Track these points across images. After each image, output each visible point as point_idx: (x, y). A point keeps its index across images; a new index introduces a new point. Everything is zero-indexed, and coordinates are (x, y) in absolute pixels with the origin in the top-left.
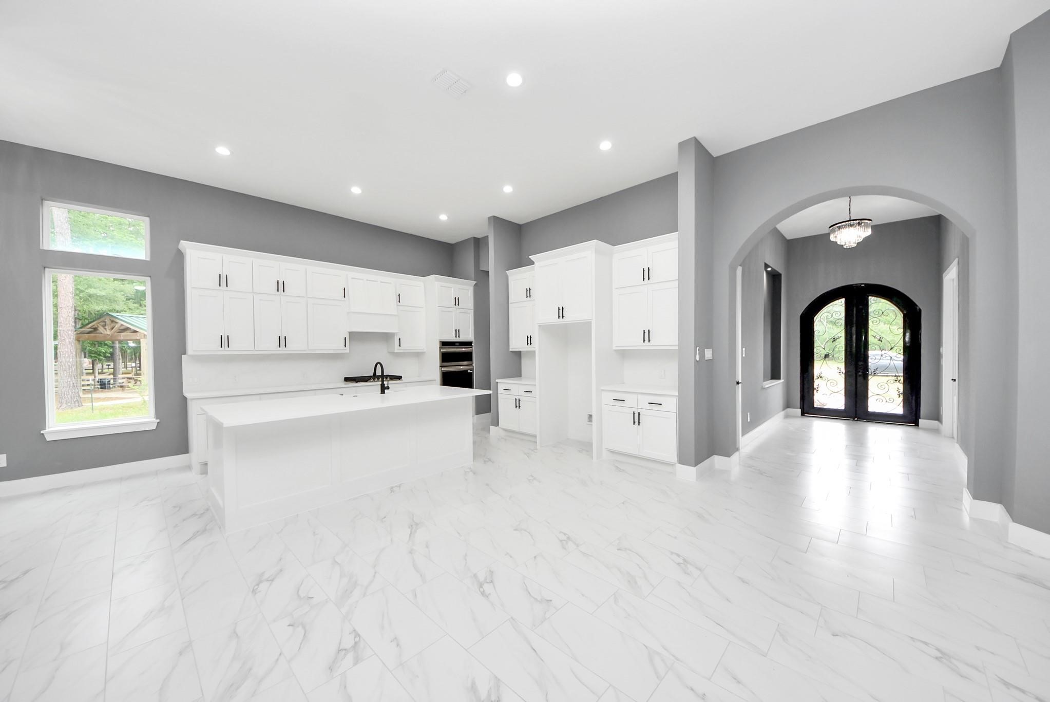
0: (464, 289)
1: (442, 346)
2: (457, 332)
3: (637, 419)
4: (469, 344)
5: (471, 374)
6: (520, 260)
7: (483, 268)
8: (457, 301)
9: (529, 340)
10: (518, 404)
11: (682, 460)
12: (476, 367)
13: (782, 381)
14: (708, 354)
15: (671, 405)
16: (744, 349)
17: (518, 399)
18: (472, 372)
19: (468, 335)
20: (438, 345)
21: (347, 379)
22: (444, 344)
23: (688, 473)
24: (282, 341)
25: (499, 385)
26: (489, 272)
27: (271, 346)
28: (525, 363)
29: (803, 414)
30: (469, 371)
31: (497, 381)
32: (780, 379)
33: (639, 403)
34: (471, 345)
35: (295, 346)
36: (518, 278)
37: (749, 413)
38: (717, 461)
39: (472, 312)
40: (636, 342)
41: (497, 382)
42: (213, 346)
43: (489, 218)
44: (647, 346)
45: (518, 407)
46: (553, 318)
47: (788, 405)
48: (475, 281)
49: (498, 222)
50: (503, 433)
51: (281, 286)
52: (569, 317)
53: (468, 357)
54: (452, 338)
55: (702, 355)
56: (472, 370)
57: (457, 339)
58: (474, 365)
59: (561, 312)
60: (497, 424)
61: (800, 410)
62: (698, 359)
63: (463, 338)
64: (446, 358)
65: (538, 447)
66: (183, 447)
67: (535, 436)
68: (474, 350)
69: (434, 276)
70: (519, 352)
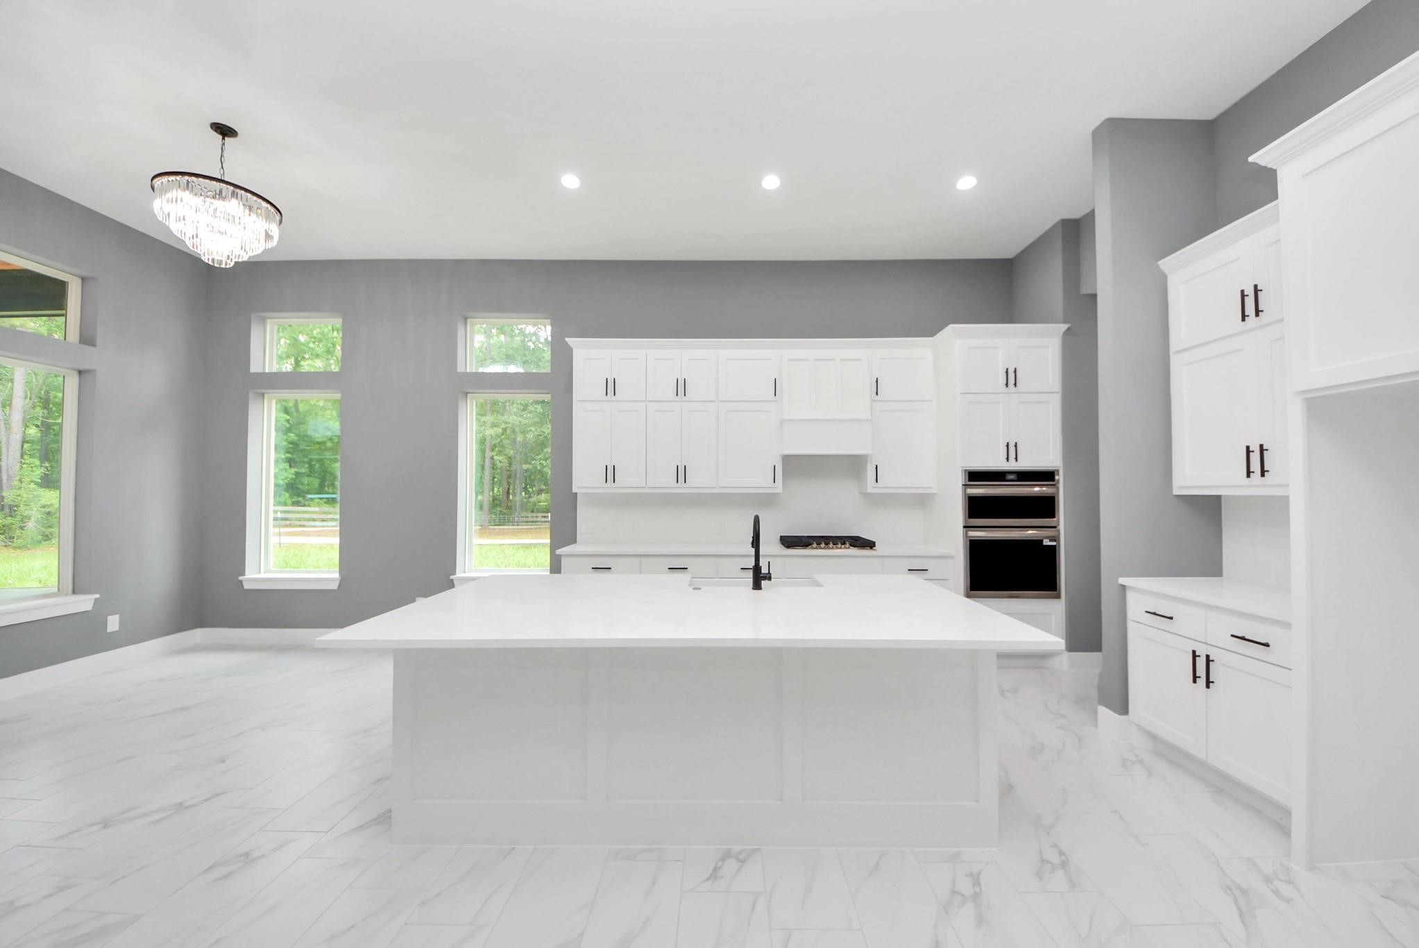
0: (1031, 348)
1: (969, 481)
2: (1012, 449)
4: (1047, 476)
5: (1052, 552)
7: (1085, 290)
8: (1012, 378)
10: (1202, 671)
12: (1065, 532)
17: (1202, 652)
18: (1054, 543)
19: (1042, 456)
20: (960, 479)
22: (975, 476)
24: (681, 474)
25: (1130, 596)
27: (664, 481)
30: (1046, 542)
31: (1122, 581)
34: (1053, 479)
35: (700, 481)
39: (1056, 399)
41: (1124, 588)
42: (599, 481)
43: (1096, 133)
45: (1202, 681)
48: (1065, 322)
50: (1140, 739)
51: (681, 388)
53: (1045, 507)
54: (998, 462)
56: (1053, 541)
57: (1013, 466)
58: (1062, 527)
60: (1122, 707)
63: (1027, 463)
64: (977, 508)
68: (1062, 490)
69: (951, 328)
70: (1218, 499)
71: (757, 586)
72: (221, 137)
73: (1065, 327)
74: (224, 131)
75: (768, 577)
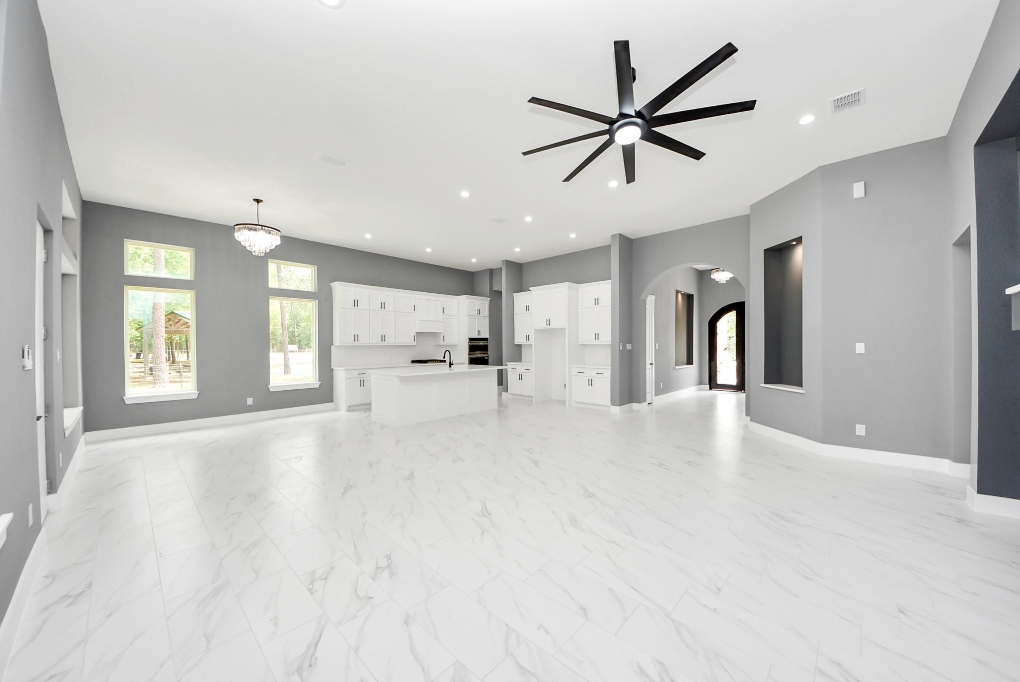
0: (482, 304)
2: (479, 332)
3: (590, 382)
4: (486, 340)
5: (487, 360)
6: (521, 287)
7: (497, 289)
8: (479, 312)
9: (528, 338)
10: (521, 377)
11: (613, 403)
12: (491, 354)
13: (694, 365)
14: (629, 347)
15: (608, 373)
16: (657, 344)
17: (520, 374)
19: (485, 334)
20: (467, 341)
21: (413, 362)
22: (471, 340)
23: (616, 410)
24: (383, 338)
25: (508, 366)
26: (502, 292)
27: (377, 340)
28: (524, 351)
29: (711, 388)
30: (486, 358)
31: (507, 363)
32: (692, 364)
33: (591, 373)
35: (390, 341)
36: (521, 299)
37: (661, 383)
38: (635, 406)
39: (488, 318)
40: (591, 340)
42: (350, 341)
43: (503, 261)
44: (597, 342)
45: (521, 379)
46: (543, 325)
47: (701, 383)
49: (508, 263)
50: (510, 396)
51: (383, 306)
52: (553, 325)
53: (485, 348)
54: (476, 336)
55: (624, 347)
56: (487, 357)
57: (479, 337)
58: (489, 353)
59: (548, 322)
60: (507, 391)
61: (708, 386)
62: (621, 349)
63: (482, 336)
64: (472, 349)
65: (534, 402)
66: (330, 399)
67: (532, 397)
68: (490, 344)
69: (465, 296)
70: (521, 345)
71: (450, 367)
72: (257, 203)
73: (490, 299)
74: (258, 201)
75: (453, 364)
